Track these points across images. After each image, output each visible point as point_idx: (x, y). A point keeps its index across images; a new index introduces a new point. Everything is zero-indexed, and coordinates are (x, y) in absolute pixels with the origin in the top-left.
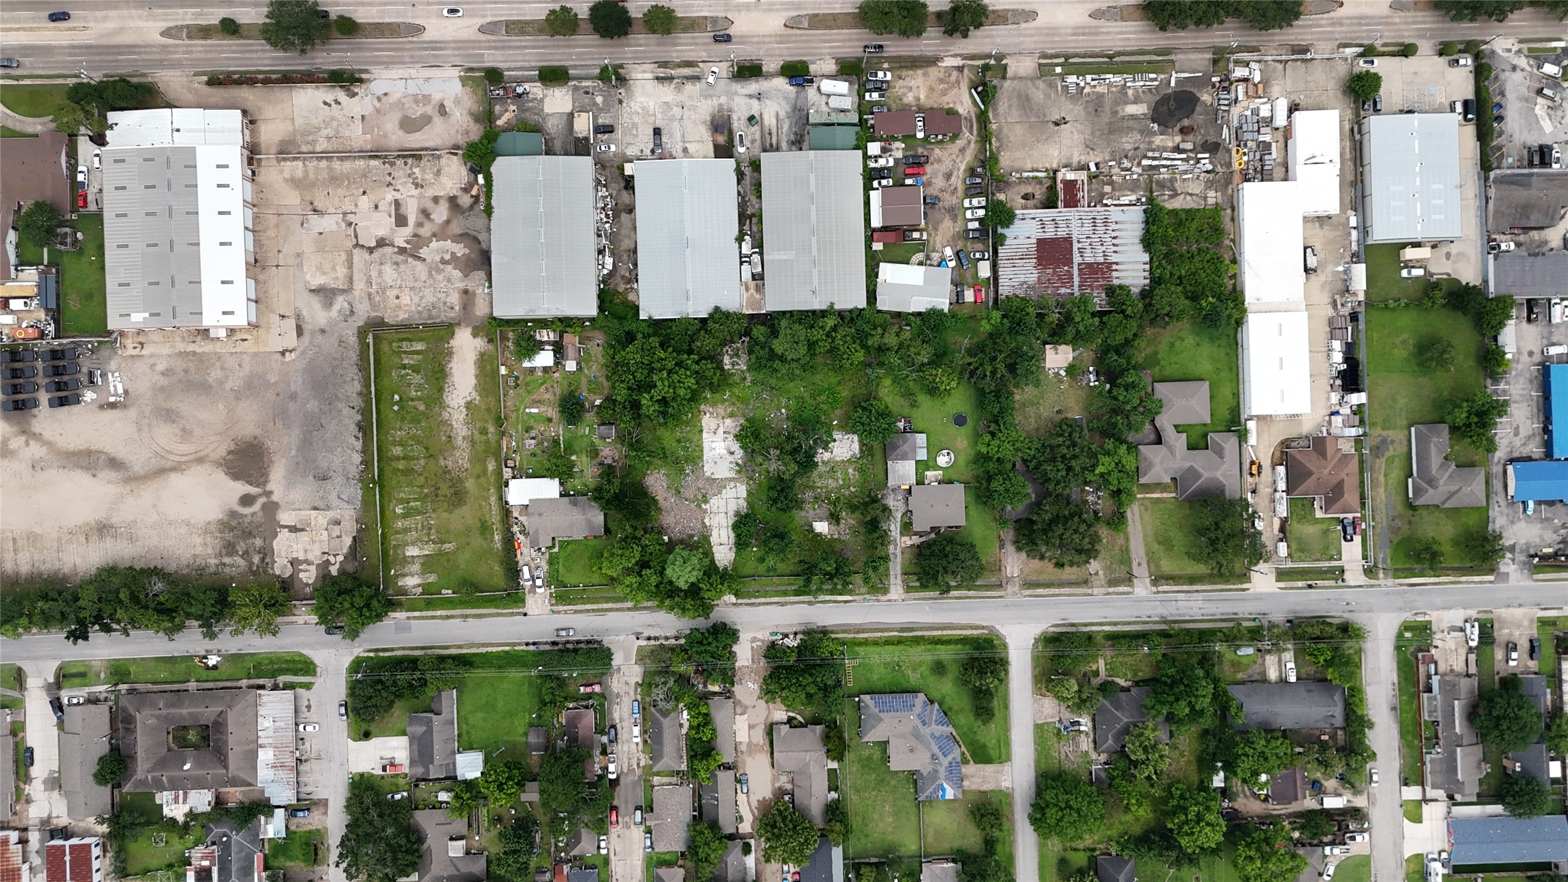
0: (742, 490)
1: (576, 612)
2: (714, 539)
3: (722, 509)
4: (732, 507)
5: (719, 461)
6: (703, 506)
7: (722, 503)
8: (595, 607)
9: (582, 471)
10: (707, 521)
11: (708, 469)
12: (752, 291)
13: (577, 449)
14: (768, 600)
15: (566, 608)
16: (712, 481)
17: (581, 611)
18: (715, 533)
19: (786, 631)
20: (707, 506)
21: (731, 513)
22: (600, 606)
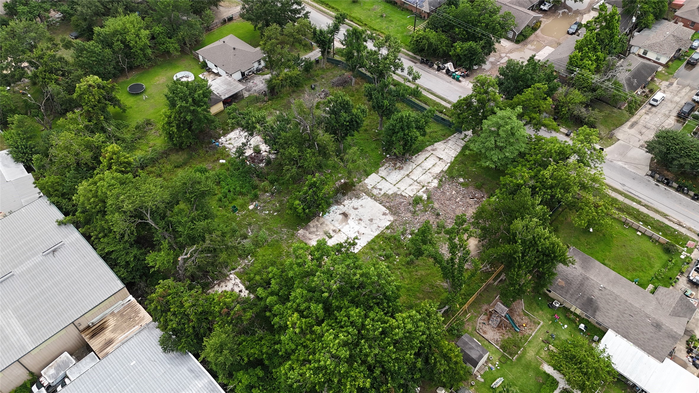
0: (371, 181)
1: (665, 216)
2: (442, 167)
3: (408, 181)
4: (395, 176)
5: (366, 218)
6: (425, 197)
7: (403, 186)
8: (634, 205)
9: (546, 342)
10: (435, 183)
11: (386, 221)
12: (107, 334)
13: (531, 374)
14: (438, 100)
15: (677, 227)
16: (393, 210)
17: (657, 211)
18: (437, 170)
19: (446, 77)
20: (420, 193)
21: (404, 172)
22: (627, 201)
